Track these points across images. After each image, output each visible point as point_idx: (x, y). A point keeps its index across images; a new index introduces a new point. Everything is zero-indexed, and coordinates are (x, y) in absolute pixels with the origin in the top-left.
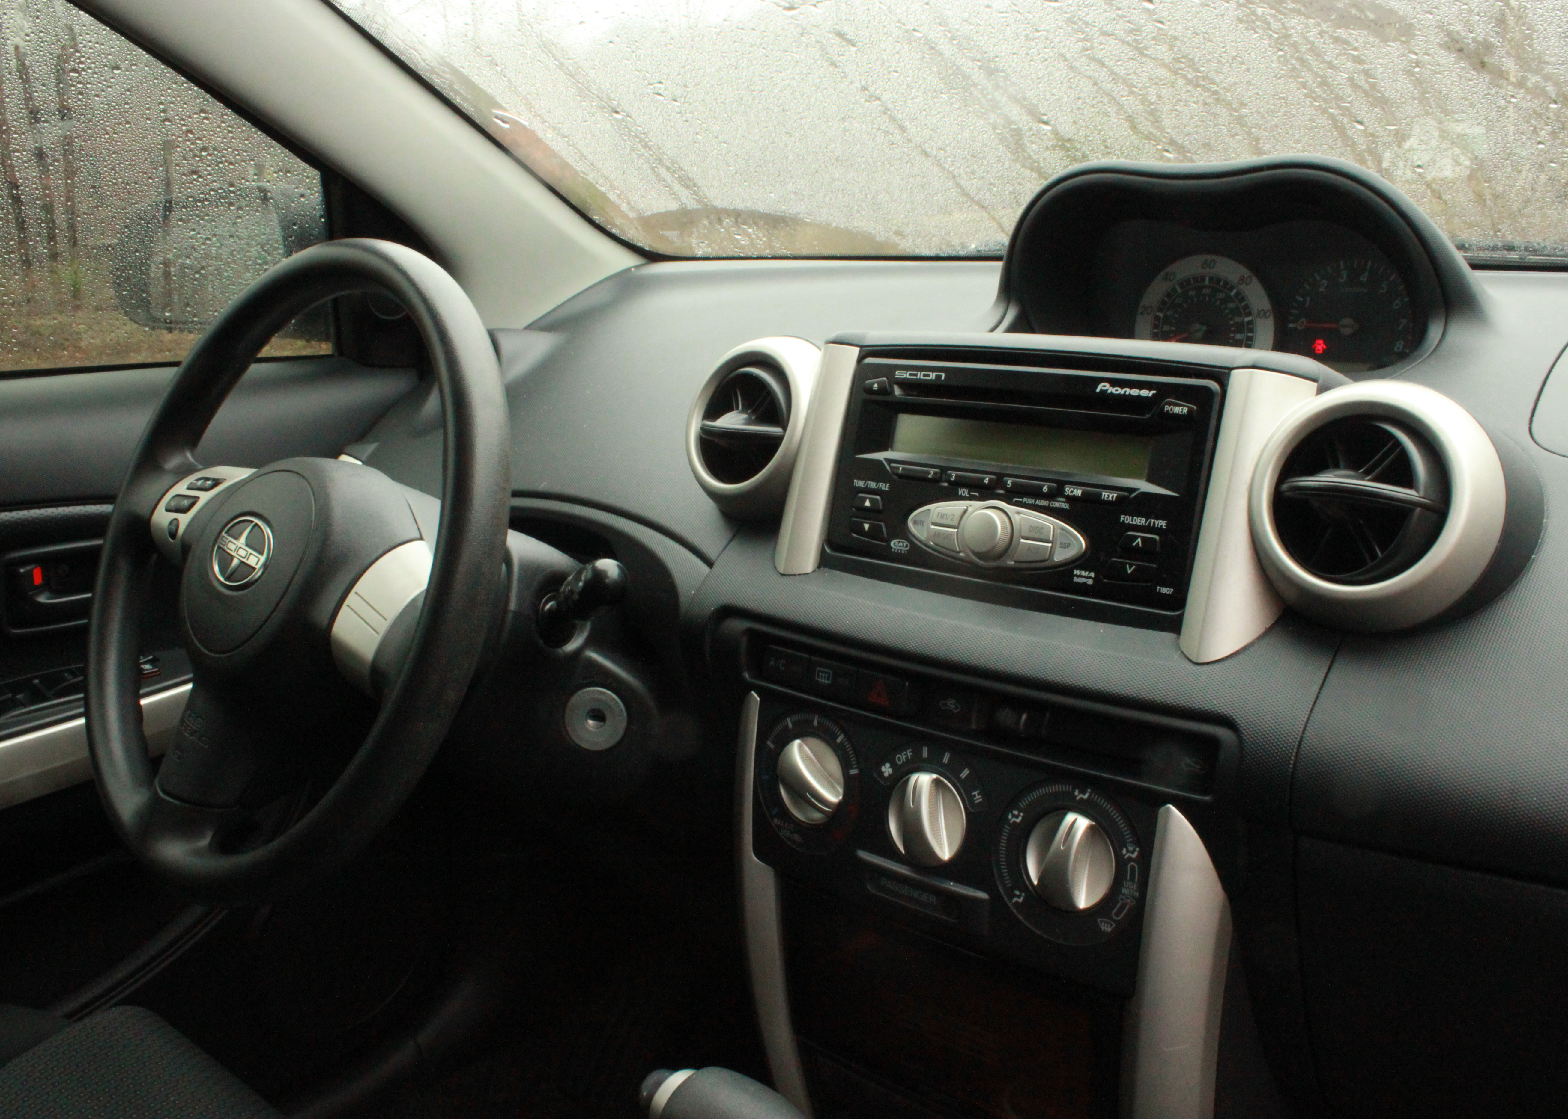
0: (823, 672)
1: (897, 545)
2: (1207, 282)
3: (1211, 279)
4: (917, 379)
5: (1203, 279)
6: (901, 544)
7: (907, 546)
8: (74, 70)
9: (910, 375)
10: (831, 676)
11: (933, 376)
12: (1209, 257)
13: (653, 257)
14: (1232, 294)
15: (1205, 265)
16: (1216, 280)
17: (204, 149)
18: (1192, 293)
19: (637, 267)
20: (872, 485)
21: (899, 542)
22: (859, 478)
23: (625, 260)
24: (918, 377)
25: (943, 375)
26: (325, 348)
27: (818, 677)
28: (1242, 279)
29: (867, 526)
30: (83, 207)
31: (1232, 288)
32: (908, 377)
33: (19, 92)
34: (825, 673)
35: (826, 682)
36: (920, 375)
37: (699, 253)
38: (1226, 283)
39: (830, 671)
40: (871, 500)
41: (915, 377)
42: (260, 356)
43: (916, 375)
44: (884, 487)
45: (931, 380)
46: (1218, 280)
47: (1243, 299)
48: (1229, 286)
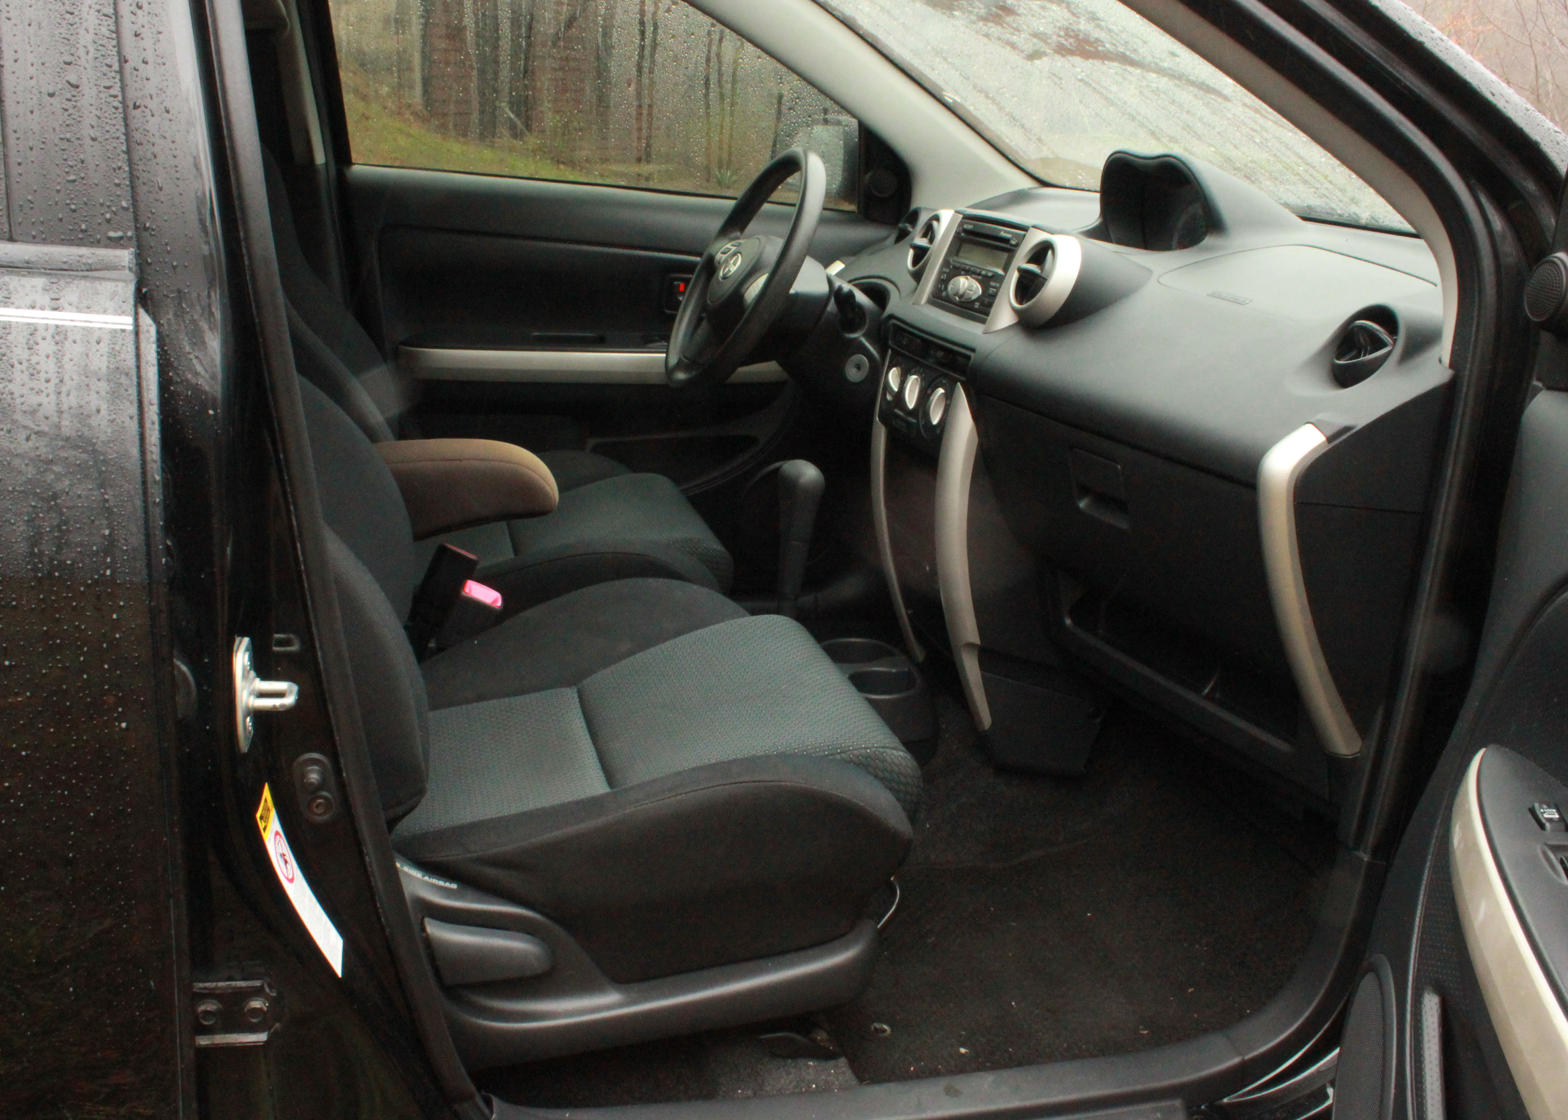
8: (741, 58)
13: (1044, 184)
17: (798, 98)
19: (1034, 188)
23: (1024, 183)
26: (852, 208)
30: (737, 121)
33: (716, 67)
37: (1067, 185)
42: (769, 200)
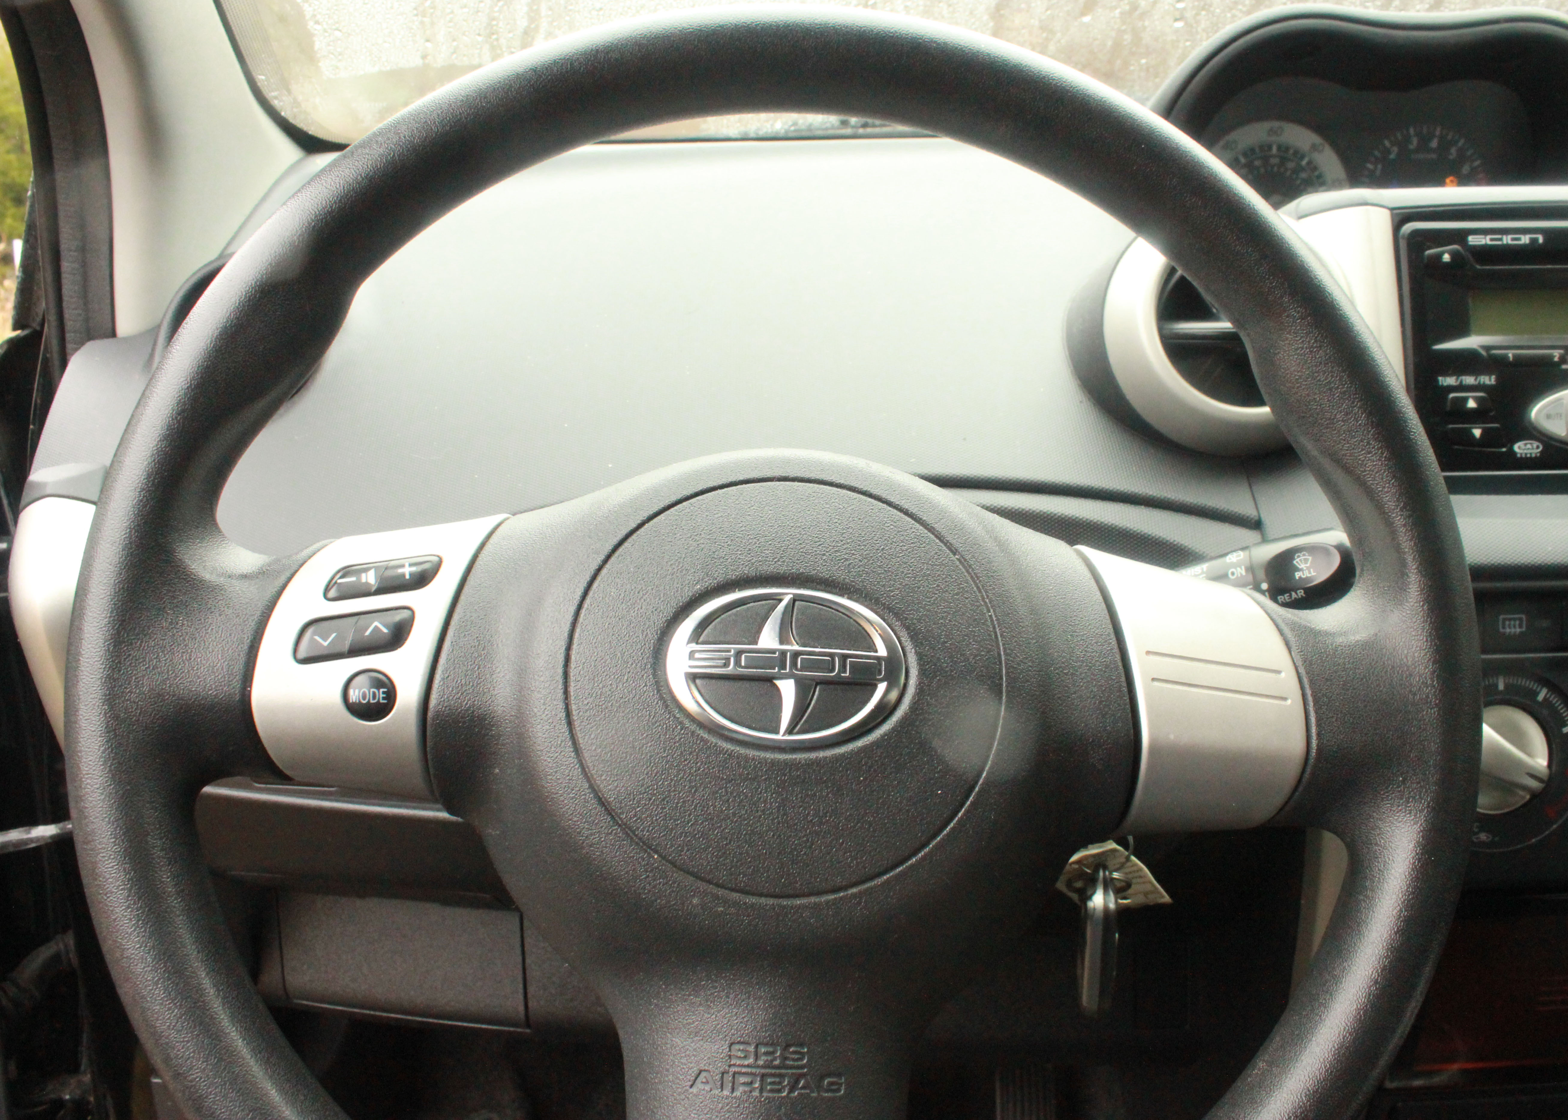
0: (1510, 620)
1: (1523, 448)
2: (1274, 150)
3: (1279, 148)
4: (1503, 245)
5: (1270, 147)
6: (1529, 446)
7: (1538, 447)
9: (1492, 240)
10: (1524, 623)
11: (1525, 239)
12: (1276, 124)
14: (1304, 163)
15: (1272, 132)
16: (1284, 149)
18: (1257, 163)
20: (1469, 380)
21: (1526, 444)
22: (1446, 374)
24: (1505, 242)
25: (1541, 239)
27: (1504, 628)
28: (1314, 147)
29: (1477, 433)
31: (1302, 157)
32: (1489, 243)
34: (1515, 619)
35: (1518, 630)
36: (1507, 240)
38: (1296, 152)
39: (1524, 616)
40: (1476, 399)
41: (1499, 243)
43: (1500, 240)
44: (1489, 380)
45: (1525, 245)
46: (1287, 149)
47: (1315, 168)
48: (1299, 155)
